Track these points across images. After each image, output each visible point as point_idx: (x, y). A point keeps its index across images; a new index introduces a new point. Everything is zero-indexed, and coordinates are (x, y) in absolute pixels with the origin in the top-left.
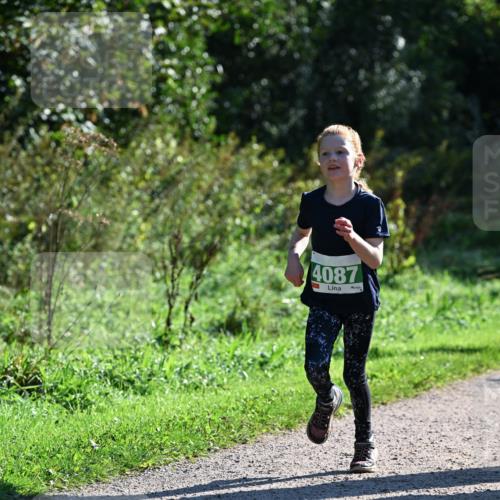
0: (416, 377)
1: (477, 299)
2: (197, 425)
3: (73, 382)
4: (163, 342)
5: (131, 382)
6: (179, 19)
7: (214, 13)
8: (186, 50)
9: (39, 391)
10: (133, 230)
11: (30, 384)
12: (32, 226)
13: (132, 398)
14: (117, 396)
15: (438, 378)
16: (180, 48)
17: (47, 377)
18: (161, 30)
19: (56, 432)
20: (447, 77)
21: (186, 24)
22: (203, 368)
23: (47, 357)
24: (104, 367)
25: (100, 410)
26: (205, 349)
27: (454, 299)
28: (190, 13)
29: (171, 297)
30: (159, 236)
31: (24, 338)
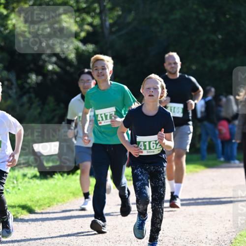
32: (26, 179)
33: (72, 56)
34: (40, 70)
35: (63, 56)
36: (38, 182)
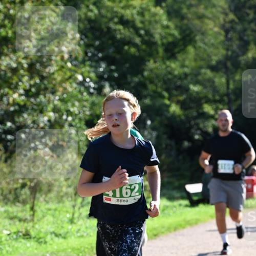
0: (155, 232)
1: (175, 207)
2: (82, 249)
3: (42, 235)
4: (71, 221)
5: (60, 235)
6: (76, 115)
7: (88, 113)
8: (78, 125)
9: (30, 238)
10: (61, 185)
11: (27, 235)
12: (28, 183)
13: (61, 240)
14: (56, 239)
15: (163, 233)
16: (76, 124)
17: (33, 233)
18: (70, 119)
19: (36, 251)
20: (164, 133)
21: (79, 116)
22: (85, 230)
23: (33, 227)
24: (52, 230)
25: (51, 244)
26: (85, 224)
27: (167, 207)
28: (79, 113)
29: (74, 206)
30: (69, 186)
31: (25, 220)
32: (182, 207)
33: (210, 130)
34: (191, 139)
35: (204, 129)
36: (189, 209)
